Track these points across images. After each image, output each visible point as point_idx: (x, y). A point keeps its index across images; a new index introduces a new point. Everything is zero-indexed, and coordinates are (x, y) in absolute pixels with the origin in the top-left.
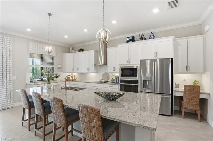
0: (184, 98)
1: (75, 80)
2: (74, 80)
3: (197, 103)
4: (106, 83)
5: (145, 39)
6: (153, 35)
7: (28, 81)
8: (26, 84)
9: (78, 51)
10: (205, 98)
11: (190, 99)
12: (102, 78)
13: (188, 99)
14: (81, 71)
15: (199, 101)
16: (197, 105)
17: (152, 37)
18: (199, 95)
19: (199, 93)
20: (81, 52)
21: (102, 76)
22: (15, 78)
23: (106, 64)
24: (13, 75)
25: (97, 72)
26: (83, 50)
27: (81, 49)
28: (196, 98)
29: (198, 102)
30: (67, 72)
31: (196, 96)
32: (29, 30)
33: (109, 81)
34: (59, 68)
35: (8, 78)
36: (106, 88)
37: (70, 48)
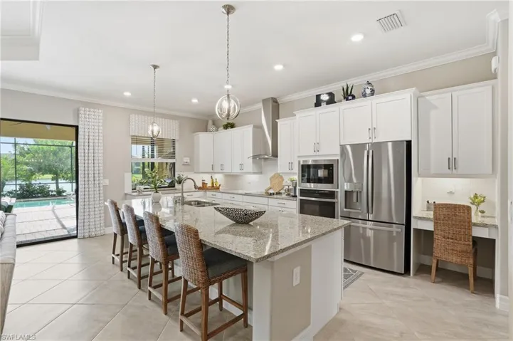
0: (435, 236)
1: (218, 188)
2: (215, 188)
3: (467, 247)
4: (275, 196)
5: (354, 97)
6: (370, 88)
7: (128, 190)
8: (126, 194)
9: (222, 128)
10: (487, 237)
11: (448, 238)
12: (269, 186)
13: (444, 237)
14: (227, 170)
15: (471, 243)
16: (466, 252)
17: (368, 91)
18: (470, 229)
19: (469, 224)
20: (230, 130)
21: (269, 181)
22: (107, 182)
23: (275, 155)
24: (104, 178)
25: (261, 173)
26: (232, 126)
27: (228, 124)
28: (462, 236)
29: (469, 245)
30: (201, 171)
31: (462, 230)
32: (127, 94)
33: (282, 191)
34: (186, 164)
35: (97, 182)
36: (273, 208)
37: (207, 122)
